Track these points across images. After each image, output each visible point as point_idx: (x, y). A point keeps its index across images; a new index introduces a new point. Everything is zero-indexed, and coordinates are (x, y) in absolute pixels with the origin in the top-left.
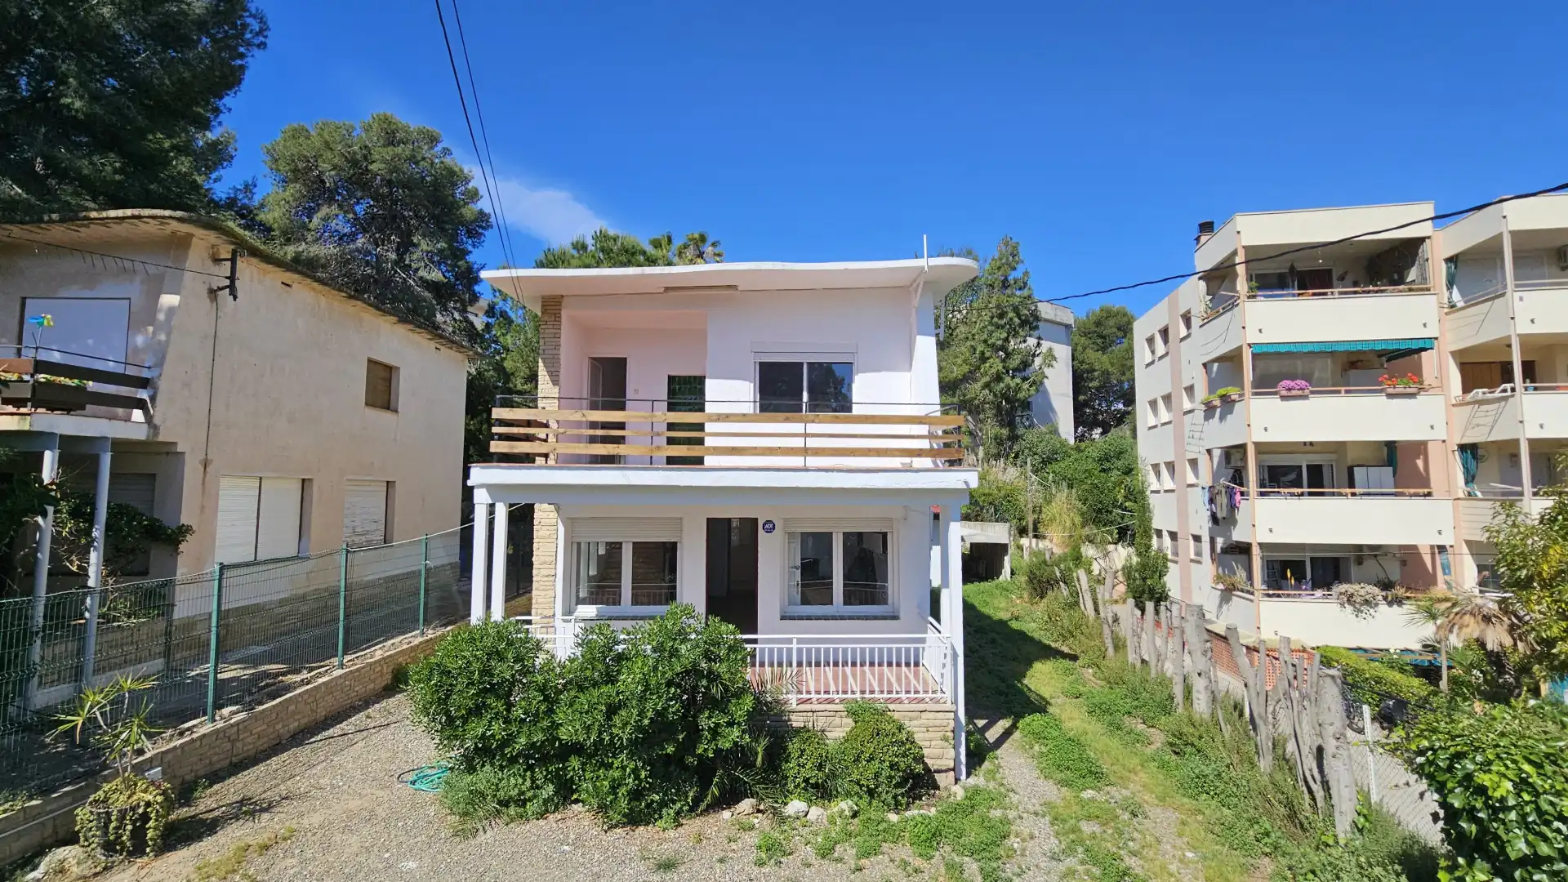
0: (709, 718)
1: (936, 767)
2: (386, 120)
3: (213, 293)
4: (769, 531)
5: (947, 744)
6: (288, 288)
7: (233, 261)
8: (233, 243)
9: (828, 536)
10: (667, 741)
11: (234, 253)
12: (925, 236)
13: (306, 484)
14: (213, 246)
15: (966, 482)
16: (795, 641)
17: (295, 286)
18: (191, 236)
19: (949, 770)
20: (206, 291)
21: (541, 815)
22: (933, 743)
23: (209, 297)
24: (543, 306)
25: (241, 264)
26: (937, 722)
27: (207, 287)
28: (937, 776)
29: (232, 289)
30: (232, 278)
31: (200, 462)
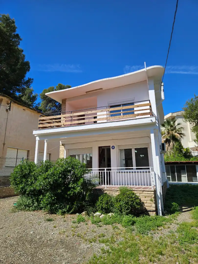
0: (72, 185)
1: (149, 210)
2: (60, 85)
3: (7, 110)
4: (113, 149)
5: (152, 202)
6: (25, 111)
7: (10, 103)
8: (11, 100)
9: (131, 150)
10: (59, 189)
11: (11, 102)
12: (145, 62)
13: (29, 152)
14: (7, 101)
15: (151, 120)
16: (105, 170)
17: (26, 110)
18: (2, 99)
19: (153, 211)
20: (6, 110)
21: (34, 210)
22: (148, 201)
23: (6, 111)
24: (62, 101)
25: (12, 104)
26: (148, 195)
27: (6, 109)
28: (149, 212)
29: (10, 109)
30: (10, 107)
31: (3, 144)
